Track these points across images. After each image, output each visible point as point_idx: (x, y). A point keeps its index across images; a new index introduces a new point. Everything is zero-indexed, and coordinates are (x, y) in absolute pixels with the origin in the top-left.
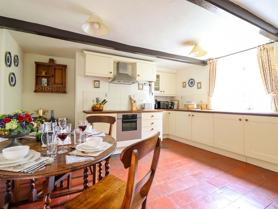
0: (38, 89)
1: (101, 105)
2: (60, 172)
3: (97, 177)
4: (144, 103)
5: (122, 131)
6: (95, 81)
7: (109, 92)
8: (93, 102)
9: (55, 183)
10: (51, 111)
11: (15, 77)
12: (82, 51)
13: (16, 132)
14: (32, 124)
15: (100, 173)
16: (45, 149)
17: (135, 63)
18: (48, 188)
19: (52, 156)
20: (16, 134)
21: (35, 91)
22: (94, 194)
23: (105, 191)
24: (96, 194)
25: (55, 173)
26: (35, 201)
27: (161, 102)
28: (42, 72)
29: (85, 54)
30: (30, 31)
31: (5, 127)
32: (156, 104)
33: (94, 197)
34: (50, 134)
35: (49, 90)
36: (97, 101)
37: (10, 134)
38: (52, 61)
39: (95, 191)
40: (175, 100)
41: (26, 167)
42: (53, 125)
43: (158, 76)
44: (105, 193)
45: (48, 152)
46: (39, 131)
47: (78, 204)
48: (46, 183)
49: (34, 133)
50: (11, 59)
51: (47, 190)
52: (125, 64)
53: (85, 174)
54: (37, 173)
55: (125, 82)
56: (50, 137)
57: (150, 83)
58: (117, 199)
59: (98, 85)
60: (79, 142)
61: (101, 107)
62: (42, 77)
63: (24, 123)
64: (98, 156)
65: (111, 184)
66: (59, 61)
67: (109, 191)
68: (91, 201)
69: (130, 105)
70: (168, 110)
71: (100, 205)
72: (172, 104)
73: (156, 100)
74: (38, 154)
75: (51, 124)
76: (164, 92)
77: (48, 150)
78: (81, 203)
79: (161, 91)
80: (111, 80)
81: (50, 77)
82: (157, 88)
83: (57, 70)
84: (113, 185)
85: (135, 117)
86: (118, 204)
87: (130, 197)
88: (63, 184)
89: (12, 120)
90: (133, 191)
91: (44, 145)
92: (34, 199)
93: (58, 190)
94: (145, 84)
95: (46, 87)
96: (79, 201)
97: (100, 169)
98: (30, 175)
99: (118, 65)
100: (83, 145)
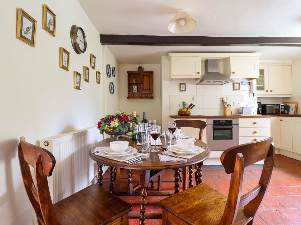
0: (131, 96)
1: (188, 109)
2: (155, 168)
3: (187, 186)
4: (242, 106)
5: (214, 139)
6: (181, 84)
7: (196, 95)
8: (180, 106)
9: (150, 179)
10: (144, 112)
11: (113, 86)
12: (167, 54)
13: (118, 130)
14: (129, 123)
15: (191, 181)
16: (140, 147)
17: (228, 58)
18: (144, 181)
19: (146, 153)
20: (118, 132)
21: (128, 98)
22: (187, 198)
23: (199, 199)
24: (189, 200)
25: (151, 168)
26: (132, 195)
27: (267, 105)
28: (133, 80)
29: (171, 57)
30: (124, 43)
31: (110, 125)
32: (260, 109)
33: (187, 201)
34: (144, 133)
35: (139, 96)
36: (183, 105)
37: (113, 131)
38: (140, 68)
39: (188, 196)
40: (291, 103)
41: (127, 159)
42: (146, 125)
43: (262, 72)
44: (200, 201)
45: (143, 149)
46: (134, 131)
47: (172, 204)
48: (143, 177)
49: (130, 133)
50: (110, 70)
51: (144, 183)
52: (215, 62)
53: (176, 177)
54: (136, 165)
55: (216, 82)
56: (144, 135)
57: (250, 81)
58: (214, 210)
59: (184, 88)
60: (170, 144)
61: (188, 112)
62: (132, 85)
63: (123, 122)
64: (191, 158)
65: (205, 193)
66: (147, 68)
67: (203, 199)
68: (185, 205)
69: (223, 110)
70: (278, 116)
71: (194, 211)
72: (287, 108)
73: (259, 104)
74: (135, 150)
75: (144, 124)
76: (271, 91)
77: (143, 148)
78: (175, 204)
79: (267, 91)
80: (198, 81)
81: (139, 84)
82: (260, 86)
83: (145, 77)
84: (207, 194)
85: (229, 123)
86: (216, 216)
87: (234, 209)
88: (154, 185)
89: (115, 119)
90: (237, 203)
91: (138, 144)
92: (131, 193)
93: (149, 190)
94: (242, 82)
95: (137, 93)
96: (173, 202)
97: (191, 177)
98: (131, 166)
99: (206, 63)
100: (173, 147)
